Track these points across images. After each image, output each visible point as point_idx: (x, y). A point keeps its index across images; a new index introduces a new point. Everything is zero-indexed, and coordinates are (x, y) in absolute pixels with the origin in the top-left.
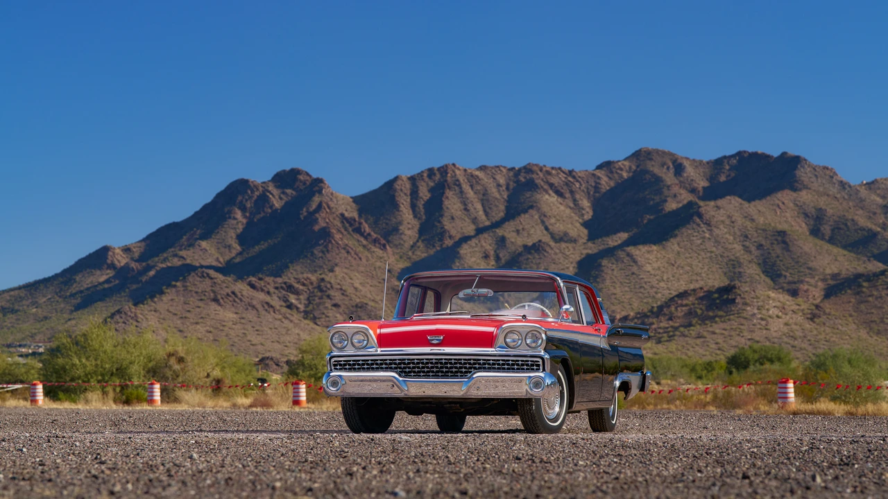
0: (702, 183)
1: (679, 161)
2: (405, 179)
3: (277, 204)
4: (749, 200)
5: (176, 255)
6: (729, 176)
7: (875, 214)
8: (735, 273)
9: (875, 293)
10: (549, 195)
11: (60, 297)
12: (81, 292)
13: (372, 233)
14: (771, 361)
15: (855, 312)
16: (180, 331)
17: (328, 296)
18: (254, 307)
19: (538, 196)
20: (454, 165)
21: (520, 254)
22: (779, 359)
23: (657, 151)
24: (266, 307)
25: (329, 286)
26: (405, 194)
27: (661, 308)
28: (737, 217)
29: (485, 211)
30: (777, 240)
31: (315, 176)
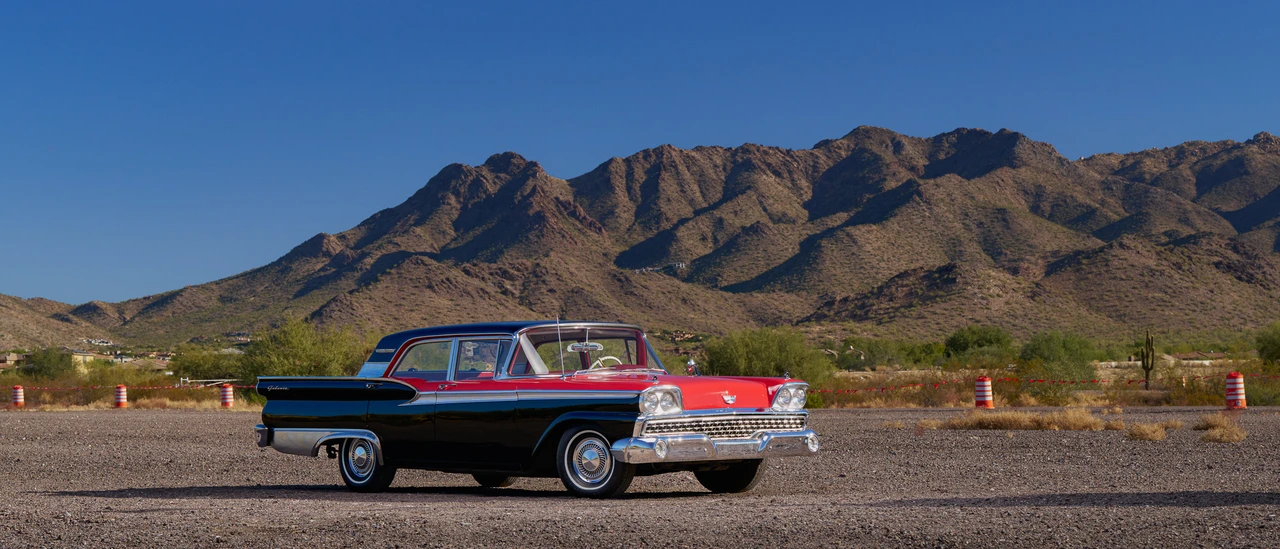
0: (922, 162)
1: (897, 139)
2: (620, 161)
3: (492, 188)
4: (969, 179)
5: (390, 242)
6: (948, 153)
7: (1093, 190)
8: (955, 252)
9: (1094, 270)
10: (767, 175)
11: (277, 285)
12: (299, 281)
13: (588, 217)
14: (990, 342)
15: (1075, 289)
16: (396, 319)
17: (544, 282)
18: (468, 293)
19: (756, 176)
20: (669, 145)
21: (738, 236)
22: (998, 341)
23: (875, 129)
24: (481, 293)
25: (544, 271)
26: (621, 177)
27: (881, 289)
28: (957, 194)
29: (702, 192)
30: (997, 218)
31: (529, 159)
